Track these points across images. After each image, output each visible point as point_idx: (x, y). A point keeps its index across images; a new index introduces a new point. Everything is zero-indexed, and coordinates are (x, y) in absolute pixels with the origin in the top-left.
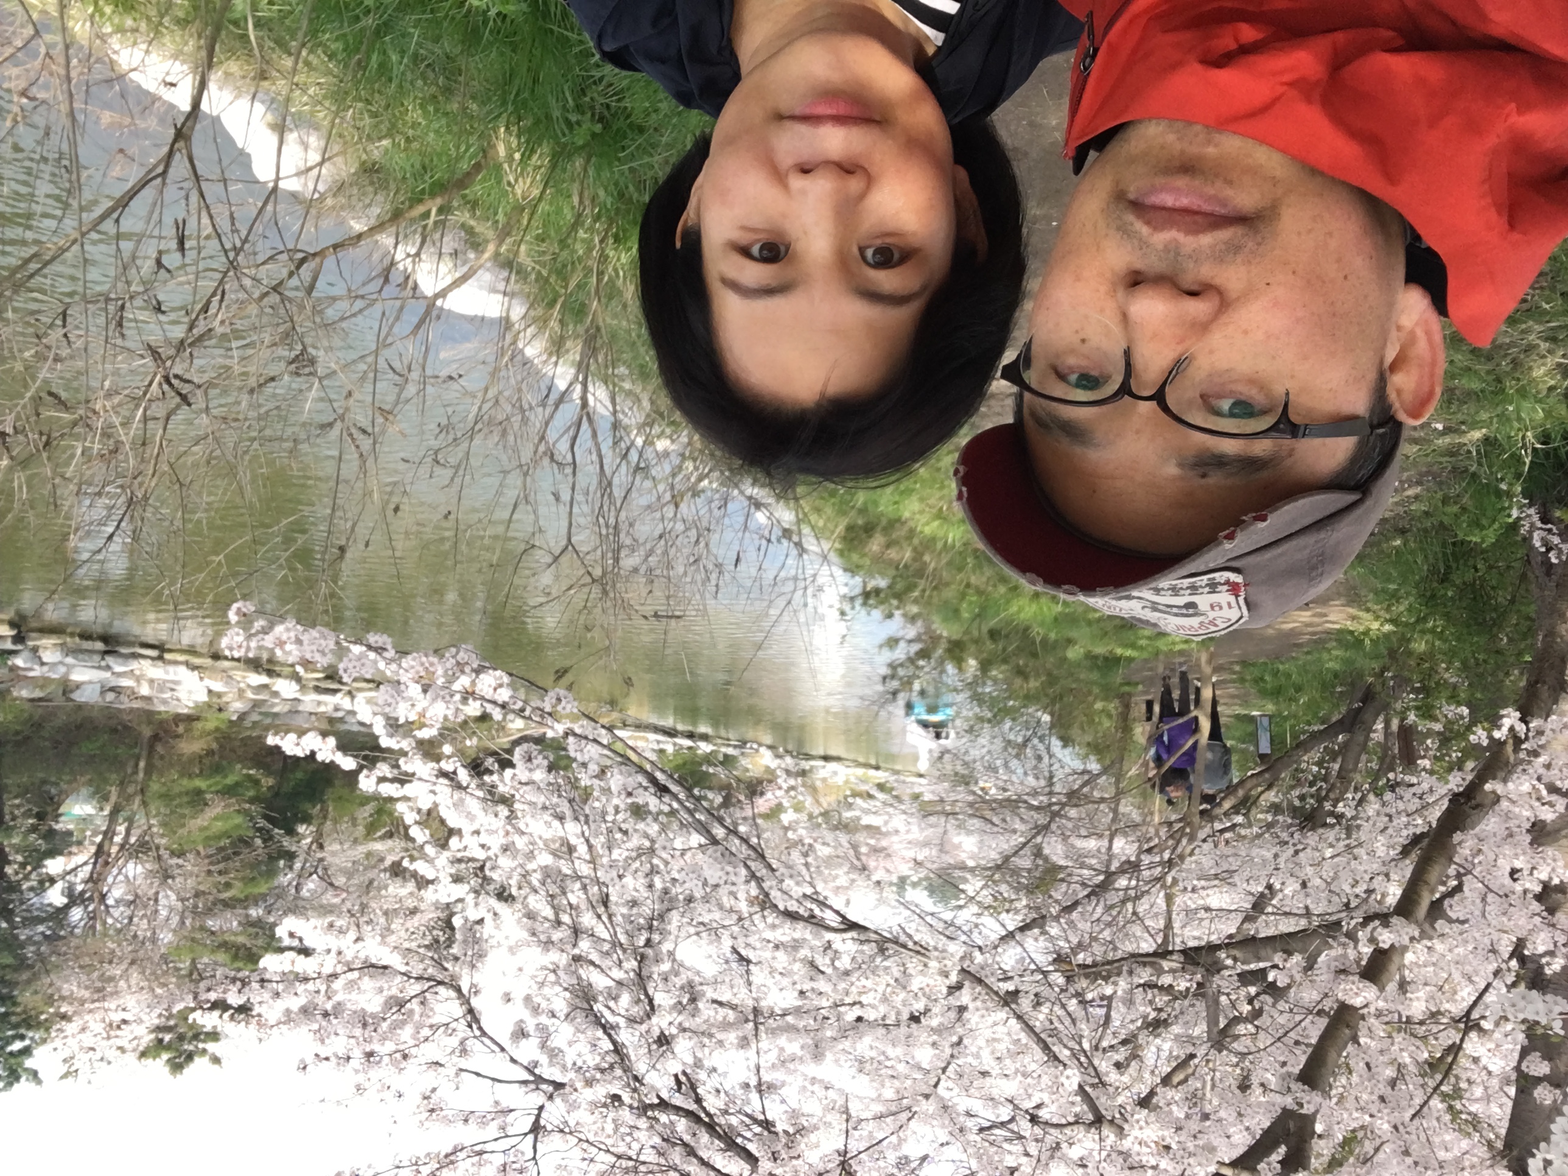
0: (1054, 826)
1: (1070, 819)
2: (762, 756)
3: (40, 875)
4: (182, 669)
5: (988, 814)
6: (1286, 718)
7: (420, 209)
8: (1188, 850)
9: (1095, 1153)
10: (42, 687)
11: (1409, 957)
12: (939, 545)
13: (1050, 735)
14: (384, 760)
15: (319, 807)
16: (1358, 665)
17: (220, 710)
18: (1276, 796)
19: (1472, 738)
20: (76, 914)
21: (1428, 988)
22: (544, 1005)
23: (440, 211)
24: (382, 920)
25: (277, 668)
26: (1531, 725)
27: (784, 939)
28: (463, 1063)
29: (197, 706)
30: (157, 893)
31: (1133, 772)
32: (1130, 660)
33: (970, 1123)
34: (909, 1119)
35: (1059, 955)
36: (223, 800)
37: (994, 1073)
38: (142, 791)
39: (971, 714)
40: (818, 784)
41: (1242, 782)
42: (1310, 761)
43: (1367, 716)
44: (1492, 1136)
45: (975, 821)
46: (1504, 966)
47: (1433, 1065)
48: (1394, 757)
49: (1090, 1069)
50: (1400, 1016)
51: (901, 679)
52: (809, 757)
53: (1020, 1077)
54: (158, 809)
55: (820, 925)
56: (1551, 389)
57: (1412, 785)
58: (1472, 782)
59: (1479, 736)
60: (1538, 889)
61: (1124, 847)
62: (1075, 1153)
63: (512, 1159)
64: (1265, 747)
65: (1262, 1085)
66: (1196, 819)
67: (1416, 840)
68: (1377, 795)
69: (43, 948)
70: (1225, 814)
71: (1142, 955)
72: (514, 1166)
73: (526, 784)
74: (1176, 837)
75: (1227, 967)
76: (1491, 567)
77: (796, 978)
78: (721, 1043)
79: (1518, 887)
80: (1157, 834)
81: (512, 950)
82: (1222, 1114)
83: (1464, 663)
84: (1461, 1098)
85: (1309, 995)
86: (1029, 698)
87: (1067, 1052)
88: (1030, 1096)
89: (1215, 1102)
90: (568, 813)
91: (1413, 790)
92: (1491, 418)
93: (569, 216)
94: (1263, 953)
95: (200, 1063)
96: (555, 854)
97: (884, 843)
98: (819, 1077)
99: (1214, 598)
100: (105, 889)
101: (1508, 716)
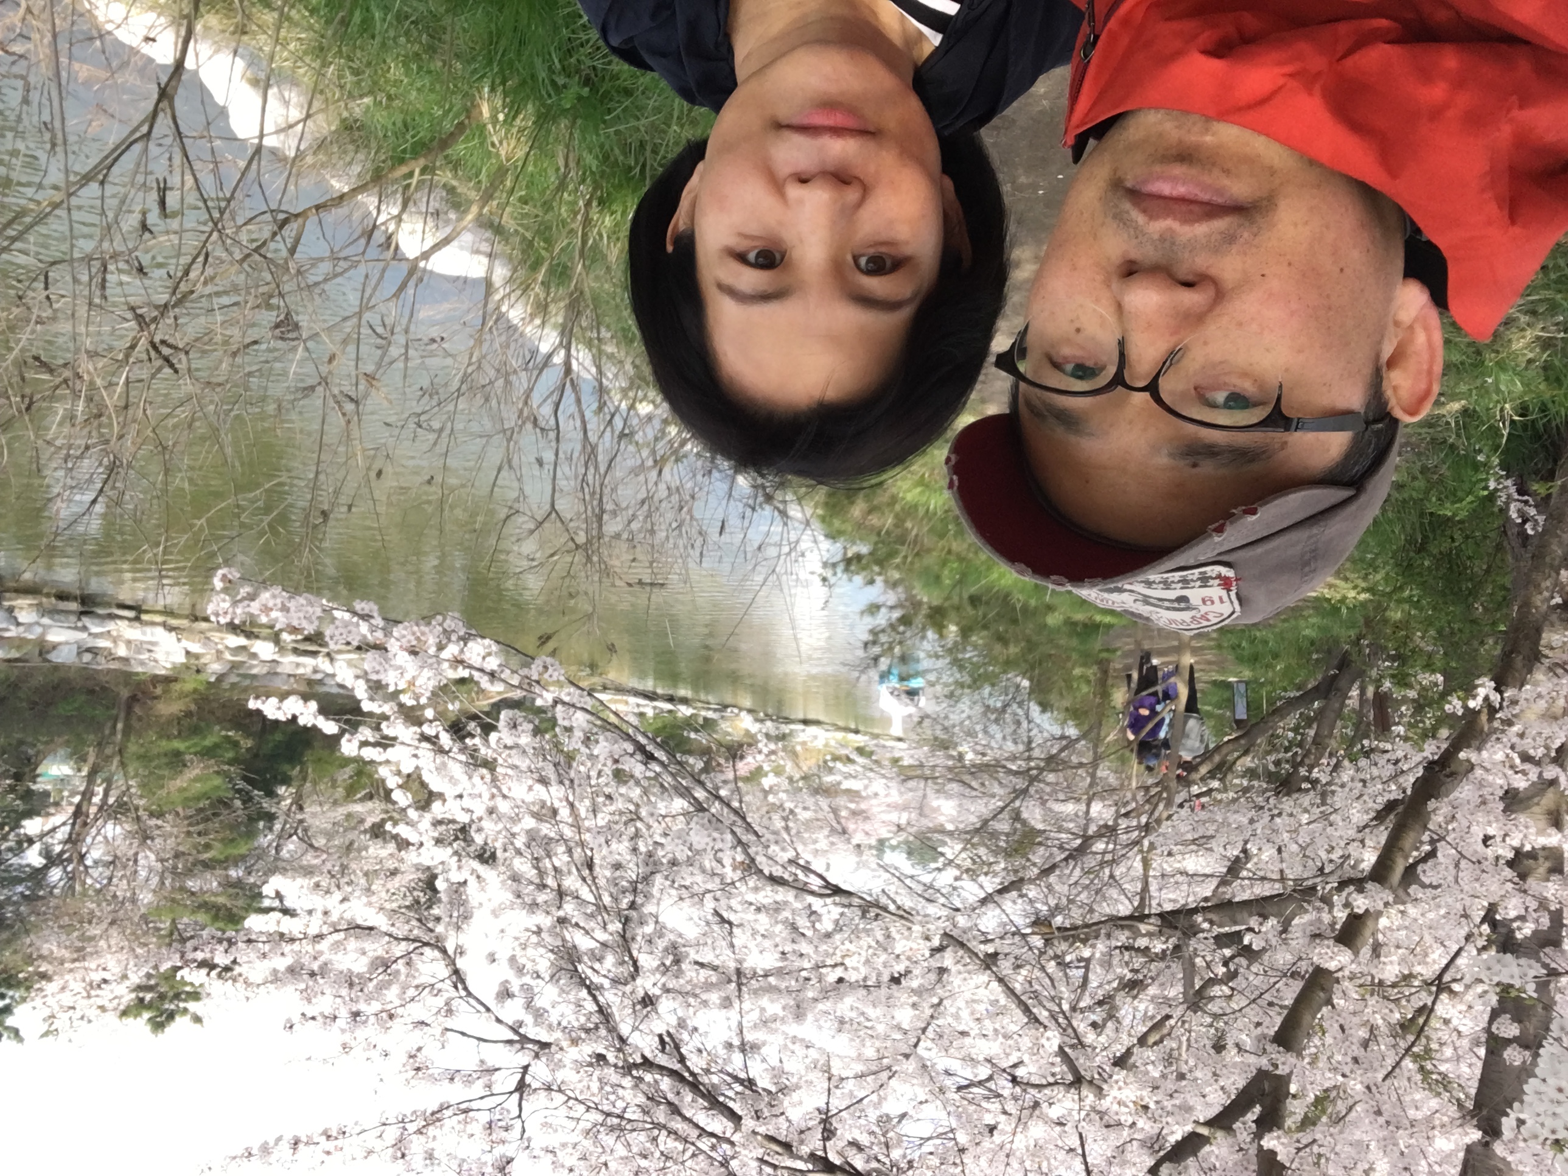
0: (1032, 790)
1: (1048, 784)
2: (742, 721)
3: (18, 835)
4: (160, 630)
5: (967, 778)
6: (1262, 684)
7: (404, 170)
8: (1165, 815)
9: (1075, 1113)
10: (18, 648)
11: (1383, 922)
12: (921, 511)
13: (1029, 700)
14: (364, 723)
15: (298, 768)
16: (1335, 633)
17: (198, 671)
18: (1252, 761)
19: (1447, 707)
20: (55, 875)
21: (1400, 951)
22: (529, 966)
23: (423, 171)
24: (363, 881)
25: (255, 630)
26: (1506, 695)
27: (766, 901)
28: (450, 1023)
29: (174, 668)
30: (136, 854)
31: (1111, 737)
32: (1109, 626)
33: (949, 1082)
34: (890, 1078)
35: (1038, 919)
36: (202, 761)
37: (972, 1033)
38: (120, 752)
39: (951, 680)
40: (798, 748)
41: (1218, 748)
42: (1285, 727)
43: (1342, 683)
44: (1462, 1096)
45: (954, 785)
46: (1476, 931)
47: (1405, 1026)
48: (1369, 723)
49: (1066, 1027)
50: (1373, 977)
51: (882, 644)
52: (788, 721)
53: (1001, 1039)
54: (136, 770)
55: (804, 889)
56: (1530, 361)
57: (1387, 751)
58: (1447, 750)
59: (1455, 705)
60: (1510, 855)
61: (1104, 813)
62: (1055, 1112)
63: (498, 1117)
64: (1241, 713)
65: (1237, 1045)
66: (1173, 784)
67: (1391, 806)
68: (1351, 761)
69: (22, 908)
70: (1202, 779)
71: (1121, 918)
72: (500, 1124)
73: (511, 748)
74: (1152, 801)
75: (1203, 931)
76: (1467, 537)
77: (778, 940)
78: (705, 1003)
79: (1489, 852)
80: (1134, 798)
81: (495, 913)
82: (1198, 1074)
83: (1440, 632)
84: (1431, 1058)
85: (1283, 958)
86: (1008, 664)
87: (1046, 1013)
88: (1007, 1055)
89: (1191, 1063)
90: (553, 777)
91: (1387, 756)
92: (1470, 390)
93: (553, 179)
94: (1239, 917)
95: (181, 1023)
96: (537, 816)
97: (863, 806)
98: (800, 1036)
99: (1206, 592)
100: (84, 850)
101: (1483, 685)
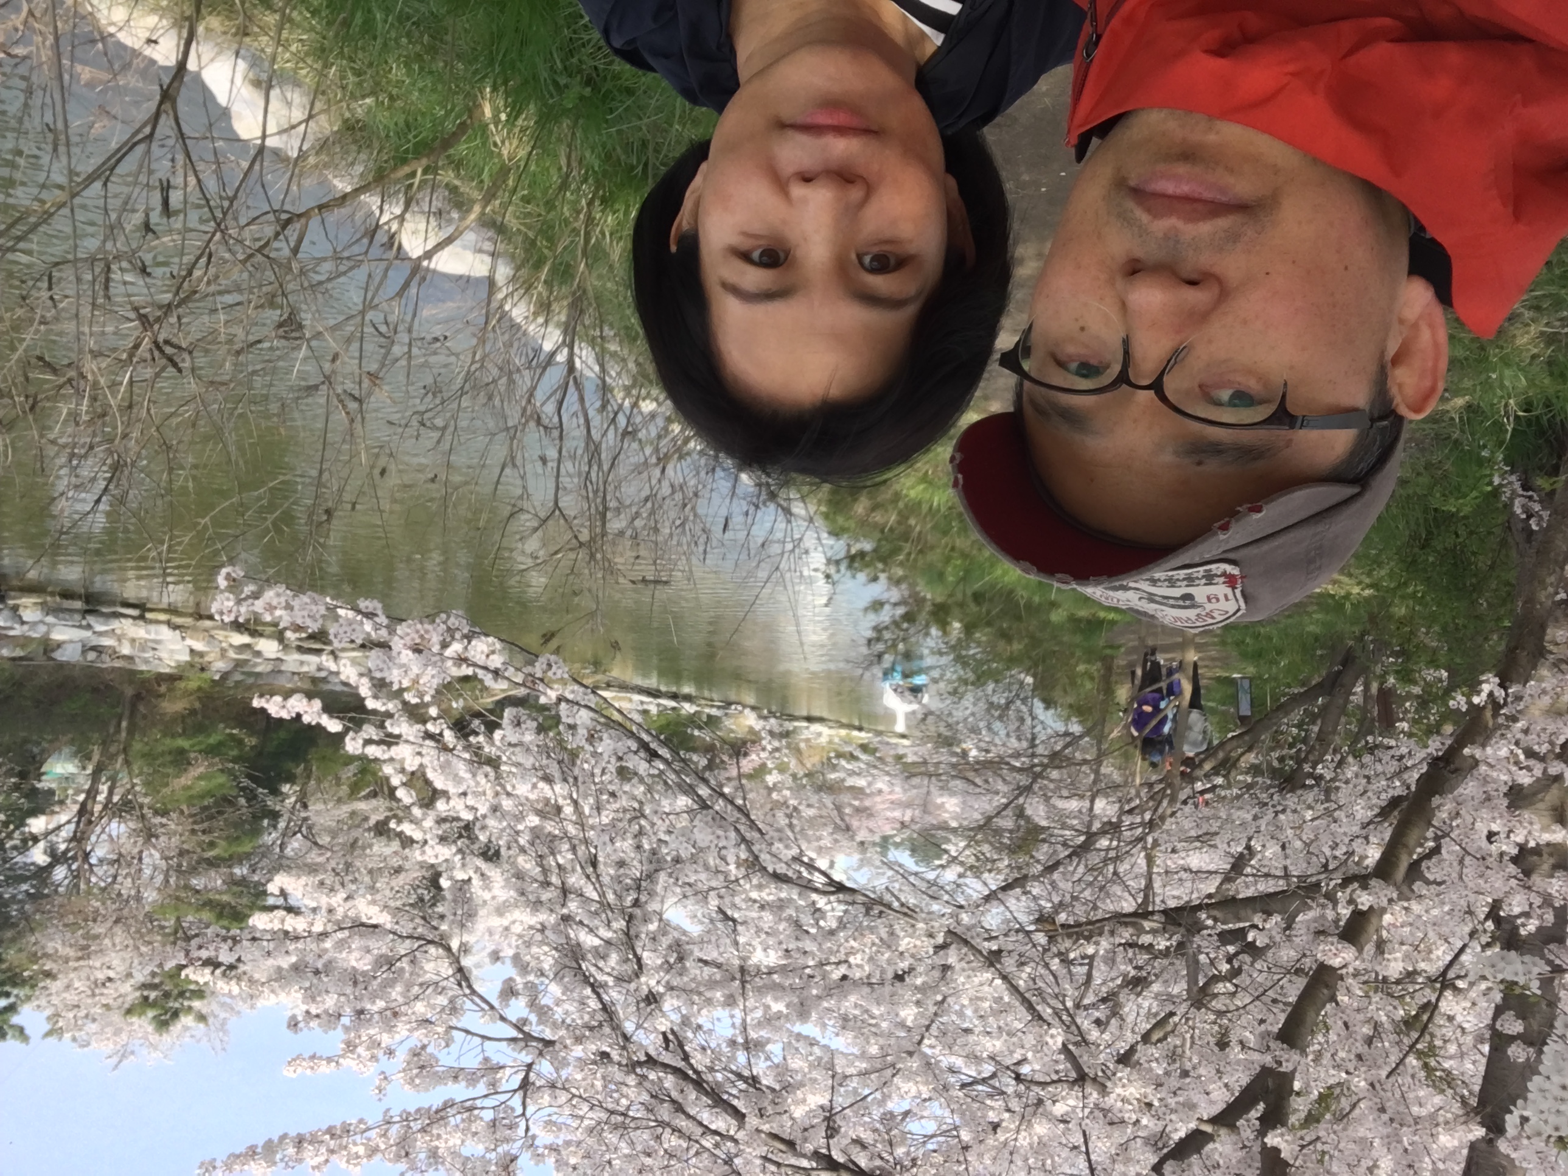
0: (1036, 787)
1: (1052, 781)
2: (746, 718)
3: (23, 833)
4: (164, 629)
5: (971, 775)
6: (1266, 681)
7: (406, 170)
8: (1169, 812)
9: (1079, 1111)
10: (23, 647)
11: (1387, 918)
12: (925, 508)
13: (1033, 697)
14: (369, 721)
15: (302, 766)
16: (1338, 629)
17: (203, 669)
18: (1256, 757)
19: (1451, 703)
20: (60, 873)
21: (1404, 948)
22: (533, 964)
23: (426, 171)
24: (367, 879)
25: (259, 628)
26: (1510, 691)
27: (770, 899)
28: (453, 1021)
29: (178, 666)
30: (141, 852)
31: (1115, 734)
32: (1113, 623)
33: (952, 1080)
34: (894, 1075)
35: (1042, 916)
36: (206, 759)
37: (976, 1031)
38: (125, 750)
39: (955, 677)
40: (802, 745)
41: (1222, 744)
42: (1289, 724)
43: (1347, 679)
44: (1466, 1093)
45: (958, 782)
46: (1480, 927)
47: (1409, 1023)
48: (1373, 720)
49: (1071, 1025)
50: (1377, 974)
51: (886, 641)
52: (793, 718)
53: (1005, 1036)
54: (141, 768)
55: (808, 887)
56: (1534, 357)
57: (1391, 748)
58: (1451, 746)
59: (1459, 701)
60: (1515, 851)
61: (1105, 808)
62: (1059, 1109)
63: (502, 1115)
64: (1245, 710)
65: (1241, 1042)
66: (1177, 781)
67: (1395, 802)
68: (1355, 757)
69: (27, 907)
71: (1125, 915)
72: (504, 1122)
73: (515, 745)
74: (1156, 798)
75: (1207, 928)
76: (1471, 533)
77: (782, 937)
78: (709, 1001)
79: (1494, 849)
80: (1138, 795)
81: (499, 911)
82: (1202, 1071)
83: (1444, 628)
84: (1435, 1055)
85: (1287, 954)
86: (1012, 661)
87: (1049, 1011)
88: (1011, 1052)
89: (1195, 1060)
90: (557, 775)
91: (1391, 752)
92: (1474, 385)
93: (556, 179)
94: (1242, 913)
95: (186, 1020)
96: (541, 813)
97: (867, 803)
98: (804, 1034)
99: (1211, 590)
100: (89, 848)
101: (1487, 681)
